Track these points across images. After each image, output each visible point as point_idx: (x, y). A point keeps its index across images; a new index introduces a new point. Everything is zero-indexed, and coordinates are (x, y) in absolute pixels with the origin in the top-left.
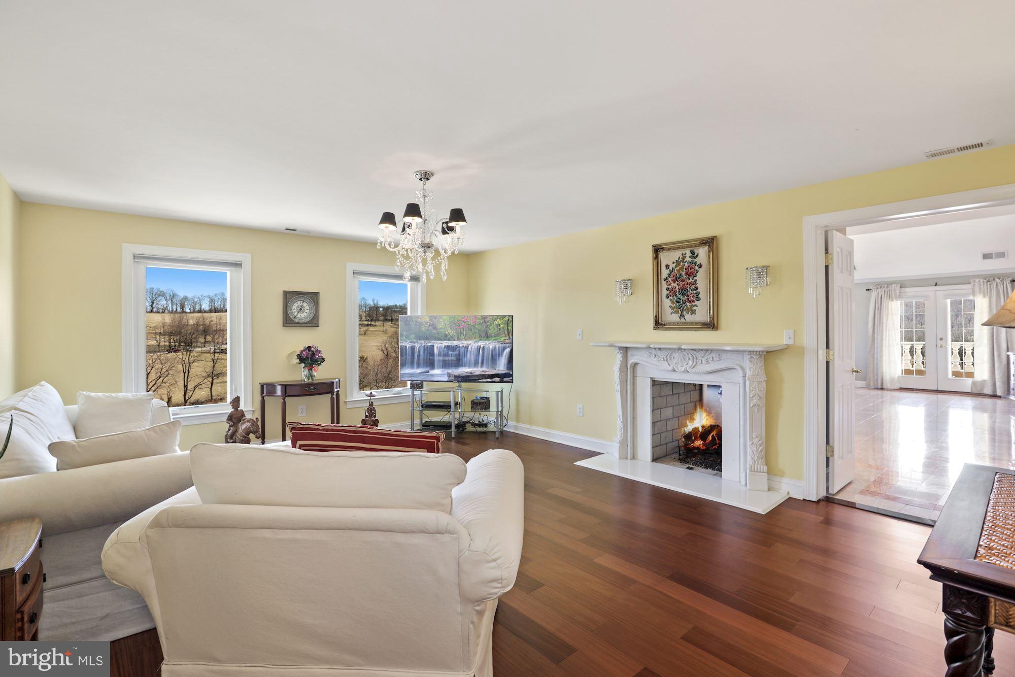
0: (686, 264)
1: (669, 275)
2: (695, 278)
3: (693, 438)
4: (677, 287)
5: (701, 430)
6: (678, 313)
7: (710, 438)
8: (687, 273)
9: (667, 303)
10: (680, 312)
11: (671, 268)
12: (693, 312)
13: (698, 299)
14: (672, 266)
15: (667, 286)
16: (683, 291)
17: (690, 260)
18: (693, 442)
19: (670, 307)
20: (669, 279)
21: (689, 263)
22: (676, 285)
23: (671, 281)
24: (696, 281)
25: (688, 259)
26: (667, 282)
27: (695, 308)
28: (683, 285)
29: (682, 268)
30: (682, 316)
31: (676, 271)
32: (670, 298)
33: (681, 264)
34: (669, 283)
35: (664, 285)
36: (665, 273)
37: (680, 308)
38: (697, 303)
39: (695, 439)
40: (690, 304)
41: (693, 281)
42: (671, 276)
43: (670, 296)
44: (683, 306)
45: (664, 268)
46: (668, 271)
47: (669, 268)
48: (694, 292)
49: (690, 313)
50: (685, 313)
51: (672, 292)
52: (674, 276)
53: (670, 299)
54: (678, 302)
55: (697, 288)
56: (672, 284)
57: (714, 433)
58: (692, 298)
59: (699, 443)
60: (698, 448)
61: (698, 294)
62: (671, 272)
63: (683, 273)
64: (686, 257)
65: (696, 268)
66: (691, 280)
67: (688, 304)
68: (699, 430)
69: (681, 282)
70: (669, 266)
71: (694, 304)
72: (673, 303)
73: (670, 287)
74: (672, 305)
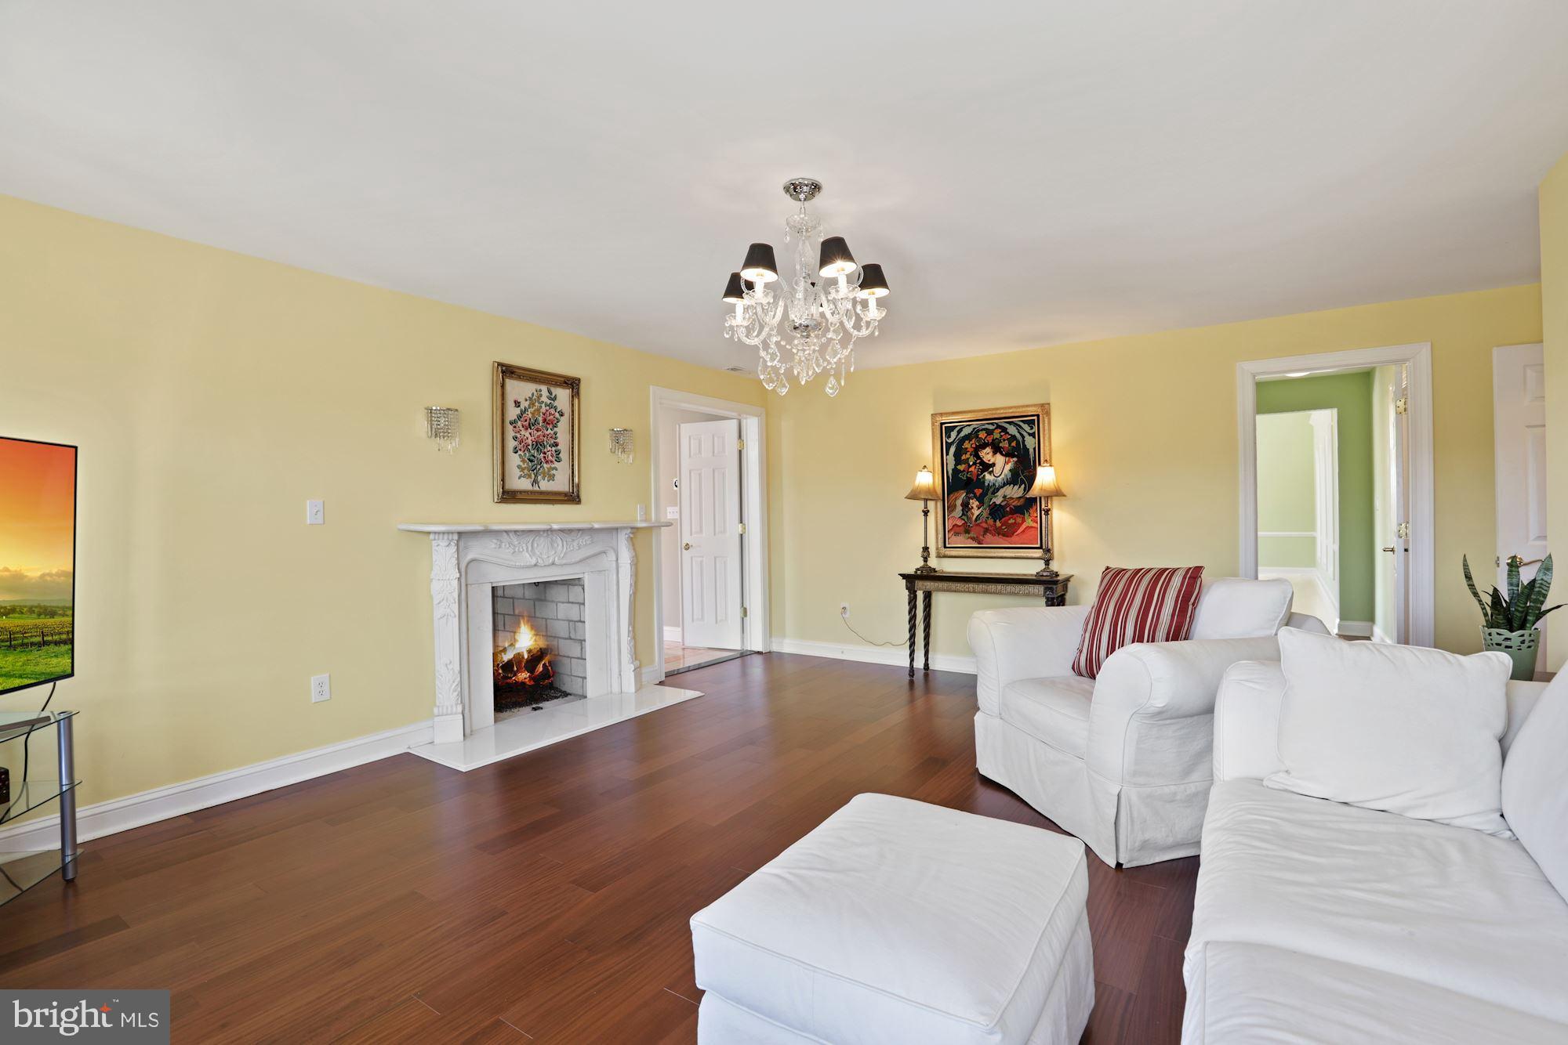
0: (543, 405)
1: (520, 417)
2: (555, 429)
3: (515, 669)
4: (530, 438)
5: (526, 657)
6: (530, 476)
7: (540, 668)
8: (545, 420)
9: (514, 460)
10: (533, 476)
11: (522, 407)
12: (552, 478)
13: (559, 460)
14: (524, 404)
15: (514, 434)
16: (538, 445)
17: (549, 402)
18: (515, 675)
19: (519, 467)
20: (519, 423)
21: (546, 405)
22: (527, 435)
23: (521, 427)
24: (556, 433)
25: (544, 399)
26: (515, 427)
27: (554, 472)
28: (538, 437)
29: (538, 410)
30: (535, 482)
31: (529, 413)
32: (519, 452)
33: (537, 404)
34: (517, 429)
35: (510, 432)
36: (512, 413)
37: (533, 470)
38: (556, 465)
39: (518, 670)
40: (548, 466)
41: (552, 432)
42: (522, 419)
43: (520, 450)
44: (539, 467)
45: (510, 405)
46: (518, 411)
47: (519, 406)
48: (554, 449)
49: (546, 478)
50: (539, 478)
51: (522, 446)
52: (526, 421)
53: (520, 455)
54: (531, 461)
55: (556, 445)
56: (523, 432)
57: (545, 661)
58: (550, 457)
59: (523, 676)
60: (523, 683)
61: (558, 452)
62: (523, 412)
63: (540, 419)
64: (541, 395)
65: (557, 415)
66: (549, 431)
67: (545, 465)
68: (523, 657)
69: (535, 432)
70: (519, 403)
71: (553, 466)
72: (523, 461)
73: (519, 436)
74: (521, 464)
